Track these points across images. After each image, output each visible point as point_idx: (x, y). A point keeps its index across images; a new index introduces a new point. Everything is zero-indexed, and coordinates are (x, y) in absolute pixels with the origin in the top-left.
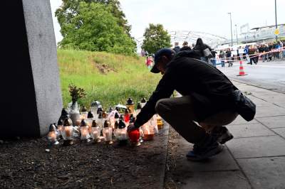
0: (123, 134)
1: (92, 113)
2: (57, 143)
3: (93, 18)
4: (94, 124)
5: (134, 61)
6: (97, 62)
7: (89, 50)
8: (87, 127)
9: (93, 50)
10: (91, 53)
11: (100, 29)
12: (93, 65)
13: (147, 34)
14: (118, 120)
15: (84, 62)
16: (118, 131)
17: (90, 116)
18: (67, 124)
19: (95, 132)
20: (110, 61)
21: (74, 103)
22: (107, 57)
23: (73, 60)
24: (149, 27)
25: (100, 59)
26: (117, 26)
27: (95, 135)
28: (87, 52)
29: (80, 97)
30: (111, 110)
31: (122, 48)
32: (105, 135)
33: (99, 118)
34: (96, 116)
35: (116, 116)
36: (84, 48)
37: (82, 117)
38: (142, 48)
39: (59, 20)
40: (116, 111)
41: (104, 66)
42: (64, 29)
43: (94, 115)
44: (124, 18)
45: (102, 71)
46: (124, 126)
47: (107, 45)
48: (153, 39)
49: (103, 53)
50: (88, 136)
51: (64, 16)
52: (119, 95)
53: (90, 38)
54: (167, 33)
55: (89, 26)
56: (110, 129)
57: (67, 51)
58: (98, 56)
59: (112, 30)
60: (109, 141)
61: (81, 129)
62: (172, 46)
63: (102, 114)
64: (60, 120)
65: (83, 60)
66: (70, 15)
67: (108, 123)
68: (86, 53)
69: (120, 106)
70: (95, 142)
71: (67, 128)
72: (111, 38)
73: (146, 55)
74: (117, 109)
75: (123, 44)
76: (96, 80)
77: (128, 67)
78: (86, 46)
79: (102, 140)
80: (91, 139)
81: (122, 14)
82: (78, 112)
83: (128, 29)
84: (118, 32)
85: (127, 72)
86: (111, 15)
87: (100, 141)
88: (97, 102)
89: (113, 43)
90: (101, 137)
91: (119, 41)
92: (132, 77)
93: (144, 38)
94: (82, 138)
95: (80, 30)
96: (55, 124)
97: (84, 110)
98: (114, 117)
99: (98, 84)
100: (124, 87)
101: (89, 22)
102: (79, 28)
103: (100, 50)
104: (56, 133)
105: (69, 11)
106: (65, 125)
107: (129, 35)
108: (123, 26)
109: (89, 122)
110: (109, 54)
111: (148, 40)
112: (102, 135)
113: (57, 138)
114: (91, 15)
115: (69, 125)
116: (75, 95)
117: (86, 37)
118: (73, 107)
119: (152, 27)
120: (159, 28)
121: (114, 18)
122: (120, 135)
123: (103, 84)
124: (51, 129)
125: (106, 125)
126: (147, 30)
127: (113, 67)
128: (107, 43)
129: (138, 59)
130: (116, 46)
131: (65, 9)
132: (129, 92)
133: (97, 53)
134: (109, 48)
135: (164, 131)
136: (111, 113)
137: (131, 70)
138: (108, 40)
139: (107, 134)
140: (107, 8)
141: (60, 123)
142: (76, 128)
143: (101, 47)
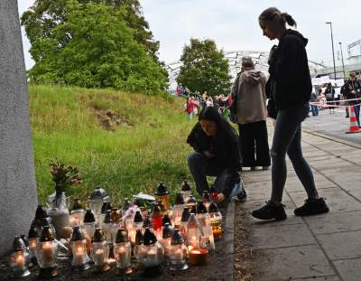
0: (153, 256)
1: (92, 212)
2: (27, 273)
3: (91, 28)
4: (98, 237)
5: (163, 104)
6: (97, 108)
7: (81, 86)
8: (84, 241)
9: (89, 86)
10: (87, 91)
11: (104, 47)
12: (89, 112)
13: (188, 55)
14: (140, 225)
15: (73, 109)
16: (143, 248)
17: (89, 218)
18: (46, 237)
19: (99, 252)
20: (121, 105)
21: (59, 195)
22: (115, 99)
23: (54, 104)
24: (189, 44)
25: (103, 101)
26: (135, 43)
27: (100, 257)
28: (78, 88)
29: (71, 183)
30: (127, 206)
31: (142, 82)
32: (117, 256)
33: (106, 221)
34: (99, 218)
35: (138, 218)
36: (74, 82)
37: (75, 220)
38: (178, 81)
39: (28, 30)
40: (136, 209)
41: (109, 114)
42: (38, 47)
43: (95, 216)
44: (146, 30)
45: (106, 124)
46: (154, 240)
47: (117, 76)
48: (198, 65)
49: (109, 91)
50: (86, 259)
51: (37, 25)
52: (139, 173)
53: (84, 63)
54: (223, 56)
55: (84, 42)
56: (128, 244)
57: (42, 87)
58: (99, 96)
59: (125, 50)
60: (126, 269)
61: (73, 246)
62: (231, 77)
63: (112, 217)
64: (32, 228)
65: (71, 105)
66: (49, 23)
67: (124, 233)
68: (76, 91)
69: (142, 196)
70: (98, 270)
71: (47, 245)
72: (123, 66)
73: (186, 93)
74: (139, 203)
75: (145, 75)
76: (95, 142)
77: (152, 117)
78: (77, 79)
79: (112, 265)
80: (91, 263)
81: (143, 23)
82: (66, 211)
83: (154, 47)
84: (135, 54)
85: (151, 125)
86: (124, 23)
87: (108, 268)
89: (127, 74)
90: (111, 261)
91: (136, 69)
92: (161, 136)
93: (182, 64)
94: (74, 262)
95: (67, 49)
96: (22, 237)
97: (76, 207)
98: (133, 220)
99: (100, 150)
100: (149, 155)
101: (84, 35)
102: (64, 47)
103: (103, 86)
104: (26, 254)
105: (46, 16)
106: (43, 240)
107: (155, 59)
108: (144, 42)
109: (86, 232)
110: (120, 93)
111: (188, 68)
112: (111, 256)
113: (27, 264)
114: (89, 22)
115: (50, 240)
116: (61, 180)
117: (77, 62)
118: (56, 203)
119: (195, 44)
120: (209, 45)
121: (128, 29)
122: (146, 255)
123: (109, 150)
124: (16, 248)
125: (121, 238)
126: (187, 50)
127: (125, 117)
128: (115, 72)
129: (171, 101)
130: (131, 79)
131: (40, 12)
132: (157, 167)
133: (96, 91)
134: (119, 82)
135: (225, 245)
136: (127, 213)
137: (159, 120)
138: (117, 67)
139: (122, 255)
140: (118, 13)
141: (32, 235)
142: (62, 242)
143: (104, 80)
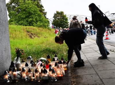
0: (46, 77)
2: (9, 81)
3: (26, 8)
4: (29, 71)
5: (48, 31)
6: (28, 32)
7: (23, 25)
8: (26, 72)
9: (26, 25)
10: (25, 27)
11: (30, 14)
12: (26, 33)
13: (55, 16)
14: (42, 67)
15: (21, 32)
16: (43, 74)
17: (27, 65)
19: (30, 75)
20: (35, 31)
21: (18, 58)
22: (33, 29)
23: (15, 31)
24: (56, 13)
25: (30, 30)
26: (39, 12)
27: (30, 77)
28: (22, 26)
30: (38, 62)
31: (41, 24)
32: (35, 77)
33: (32, 66)
34: (30, 65)
36: (21, 24)
37: (22, 66)
38: (52, 24)
39: (8, 9)
40: (41, 62)
41: (32, 34)
42: (11, 14)
43: (29, 64)
44: (43, 8)
45: (31, 37)
47: (34, 22)
48: (58, 19)
49: (32, 27)
50: (26, 77)
51: (11, 7)
52: (41, 52)
53: (24, 19)
54: (66, 16)
55: (24, 12)
56: (39, 73)
57: (12, 26)
58: (29, 28)
59: (37, 15)
60: (38, 80)
61: (22, 73)
62: (68, 23)
63: (33, 65)
64: (10, 67)
65: (20, 31)
66: (14, 7)
67: (37, 70)
68: (22, 27)
69: (42, 58)
70: (30, 80)
71: (15, 73)
72: (36, 19)
73: (55, 28)
74: (41, 60)
75: (42, 22)
76: (28, 42)
77: (45, 34)
78: (22, 23)
79: (34, 79)
81: (42, 6)
82: (20, 63)
83: (45, 14)
84: (40, 16)
85: (44, 37)
86: (36, 6)
87: (33, 80)
88: (30, 57)
89: (37, 22)
91: (40, 20)
92: (47, 40)
93: (53, 19)
94: (22, 78)
95: (19, 14)
96: (7, 70)
97: (23, 62)
98: (40, 66)
99: (29, 45)
100: (44, 47)
101: (24, 10)
102: (18, 13)
103: (30, 25)
104: (8, 76)
105: (13, 4)
106: (13, 71)
107: (45, 17)
108: (42, 12)
109: (26, 69)
110: (35, 27)
111: (56, 20)
112: (34, 76)
113: (8, 79)
114: (25, 7)
115: (15, 71)
116: (19, 53)
117: (22, 18)
118: (17, 60)
119: (58, 13)
120: (62, 13)
121: (38, 8)
122: (44, 76)
123: (32, 45)
124: (5, 74)
125: (36, 71)
126: (55, 14)
127: (37, 35)
128: (33, 21)
129: (50, 30)
130: (38, 23)
131: (11, 3)
132: (47, 50)
133: (28, 27)
134: (35, 24)
136: (38, 63)
137: (47, 36)
138: (34, 20)
139: (37, 76)
140: (34, 3)
141: (10, 70)
142: (19, 72)
143: (30, 24)
